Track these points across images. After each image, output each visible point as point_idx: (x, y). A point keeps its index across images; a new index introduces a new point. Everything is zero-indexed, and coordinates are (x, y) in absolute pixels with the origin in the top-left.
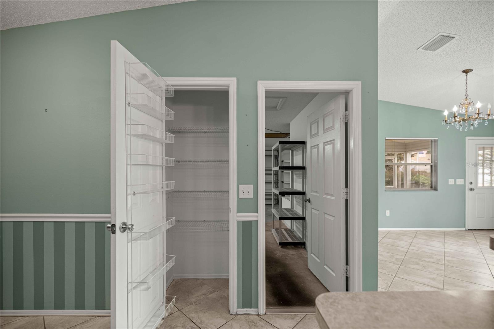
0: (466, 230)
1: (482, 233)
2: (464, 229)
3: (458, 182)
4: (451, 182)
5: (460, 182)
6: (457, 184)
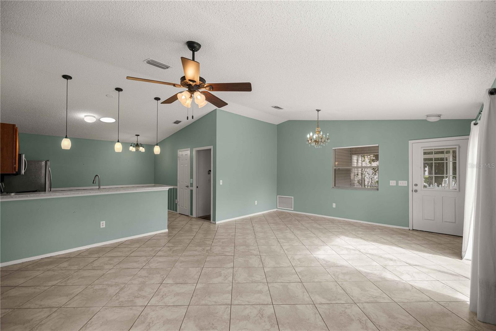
0: (409, 230)
1: (421, 234)
2: (407, 228)
3: (400, 183)
4: (393, 183)
5: (403, 183)
6: (399, 185)
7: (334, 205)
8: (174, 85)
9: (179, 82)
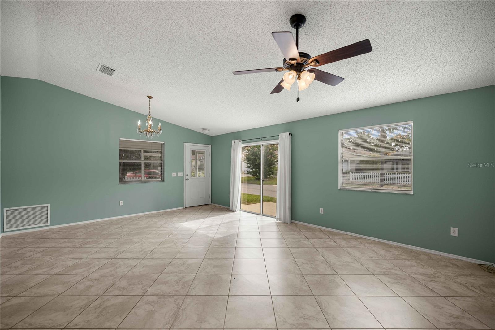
2: (183, 208)
4: (174, 175)
5: (180, 174)
6: (178, 176)
7: (122, 203)
8: (277, 69)
9: (281, 65)
